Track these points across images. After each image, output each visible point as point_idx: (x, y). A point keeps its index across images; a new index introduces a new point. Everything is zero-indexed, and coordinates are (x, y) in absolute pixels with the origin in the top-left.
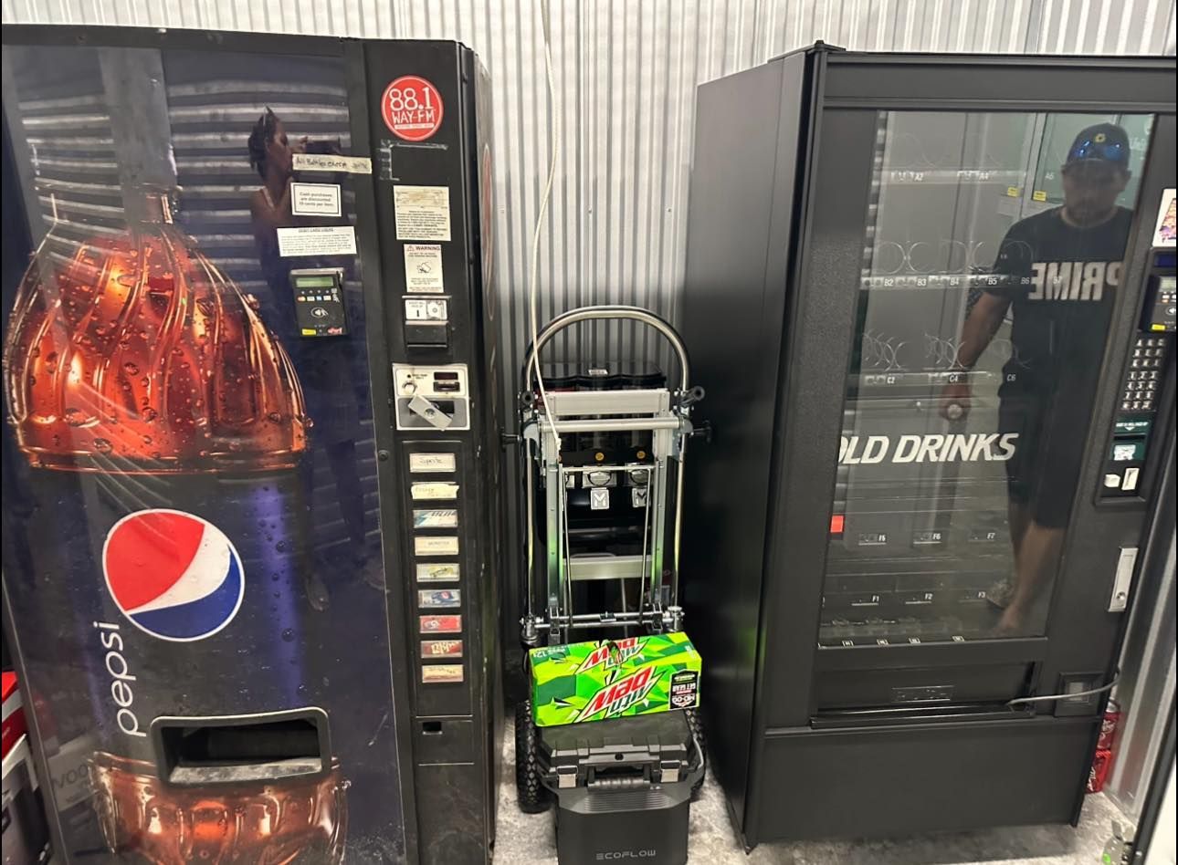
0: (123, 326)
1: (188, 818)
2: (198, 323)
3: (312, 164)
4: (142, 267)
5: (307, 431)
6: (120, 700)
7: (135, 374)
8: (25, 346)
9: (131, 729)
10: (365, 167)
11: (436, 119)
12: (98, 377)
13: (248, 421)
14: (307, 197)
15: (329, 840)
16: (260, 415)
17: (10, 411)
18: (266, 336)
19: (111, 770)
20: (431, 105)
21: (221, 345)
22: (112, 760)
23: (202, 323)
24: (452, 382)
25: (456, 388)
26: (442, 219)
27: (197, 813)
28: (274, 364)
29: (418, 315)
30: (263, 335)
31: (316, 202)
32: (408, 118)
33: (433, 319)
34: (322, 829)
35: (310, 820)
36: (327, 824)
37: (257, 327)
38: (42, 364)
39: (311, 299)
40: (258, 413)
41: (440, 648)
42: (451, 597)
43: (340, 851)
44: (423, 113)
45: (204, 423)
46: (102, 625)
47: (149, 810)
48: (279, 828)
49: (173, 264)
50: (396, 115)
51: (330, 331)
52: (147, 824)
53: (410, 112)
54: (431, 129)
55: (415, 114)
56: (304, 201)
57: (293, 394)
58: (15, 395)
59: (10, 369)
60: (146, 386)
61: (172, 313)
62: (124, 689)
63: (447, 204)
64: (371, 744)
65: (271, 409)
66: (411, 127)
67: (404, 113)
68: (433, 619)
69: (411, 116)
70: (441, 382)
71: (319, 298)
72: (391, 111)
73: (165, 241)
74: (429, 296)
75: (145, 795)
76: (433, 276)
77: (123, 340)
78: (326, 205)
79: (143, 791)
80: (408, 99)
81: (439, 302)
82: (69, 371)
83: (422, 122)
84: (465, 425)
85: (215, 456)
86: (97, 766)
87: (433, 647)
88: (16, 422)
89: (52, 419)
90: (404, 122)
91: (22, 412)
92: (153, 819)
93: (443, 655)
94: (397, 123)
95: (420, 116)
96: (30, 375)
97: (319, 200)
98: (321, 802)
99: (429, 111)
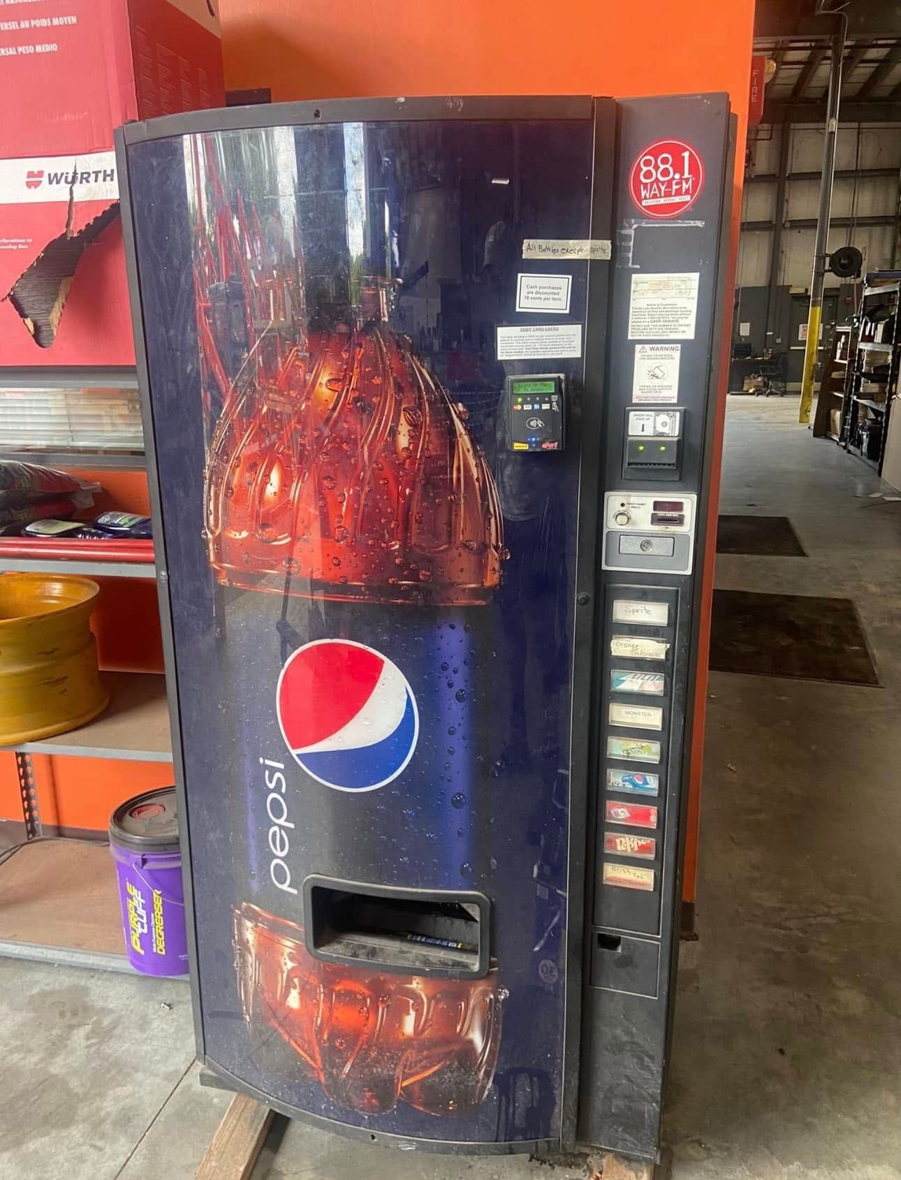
0: (326, 435)
1: (328, 996)
2: (402, 434)
3: (544, 251)
4: (352, 371)
5: (503, 563)
6: (276, 849)
7: (332, 488)
8: (228, 455)
9: (283, 882)
10: (604, 251)
11: (695, 190)
12: (295, 491)
13: (441, 548)
14: (534, 290)
15: (476, 1059)
16: (455, 542)
17: (205, 524)
18: (471, 452)
19: (256, 926)
20: (689, 174)
21: (424, 459)
22: (261, 915)
23: (407, 434)
24: (675, 514)
25: (679, 521)
26: (686, 313)
27: (339, 995)
28: (477, 484)
29: (643, 430)
30: (468, 451)
31: (543, 296)
32: (660, 190)
33: (662, 435)
34: (471, 1042)
35: (458, 1028)
36: (477, 1038)
37: (463, 440)
38: (242, 475)
39: (528, 407)
40: (453, 539)
41: (626, 844)
42: (646, 783)
43: (487, 1074)
44: (679, 183)
45: (397, 547)
46: (268, 762)
47: (289, 980)
48: (423, 1031)
49: (384, 368)
50: (645, 187)
51: (544, 446)
52: (286, 995)
53: (663, 183)
54: (687, 202)
55: (669, 184)
56: (530, 295)
57: (493, 520)
58: (212, 507)
59: (211, 479)
60: (341, 503)
61: (377, 422)
62: (281, 835)
63: (695, 293)
64: (537, 949)
65: (468, 536)
66: (662, 201)
67: (655, 185)
68: (622, 807)
69: (663, 188)
70: (661, 513)
71: (536, 407)
72: (641, 182)
73: (379, 341)
74: (659, 408)
75: (288, 961)
76: (666, 383)
77: (325, 451)
78: (554, 299)
79: (286, 956)
80: (662, 167)
81: (672, 413)
82: (267, 484)
83: (676, 195)
84: (686, 569)
85: (404, 585)
86: (243, 919)
87: (618, 841)
88: (210, 536)
89: (245, 534)
90: (655, 196)
91: (216, 525)
92: (292, 990)
93: (629, 853)
94: (645, 198)
95: (675, 187)
96: (228, 487)
97: (546, 293)
98: (473, 1009)
99: (687, 182)
